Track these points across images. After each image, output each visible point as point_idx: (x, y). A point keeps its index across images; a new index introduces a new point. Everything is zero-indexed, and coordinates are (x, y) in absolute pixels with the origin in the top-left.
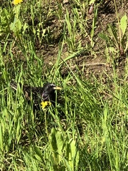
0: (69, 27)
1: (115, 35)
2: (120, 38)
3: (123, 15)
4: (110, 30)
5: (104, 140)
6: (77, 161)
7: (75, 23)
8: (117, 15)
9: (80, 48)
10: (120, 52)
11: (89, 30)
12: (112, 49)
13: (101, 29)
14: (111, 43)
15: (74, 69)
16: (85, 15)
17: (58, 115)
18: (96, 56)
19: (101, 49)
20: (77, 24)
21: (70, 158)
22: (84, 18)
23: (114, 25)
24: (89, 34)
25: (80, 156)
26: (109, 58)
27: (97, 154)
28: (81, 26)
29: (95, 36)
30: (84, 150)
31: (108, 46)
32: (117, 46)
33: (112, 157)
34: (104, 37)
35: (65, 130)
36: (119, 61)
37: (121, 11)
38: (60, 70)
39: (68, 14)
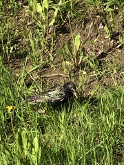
1: (71, 51)
2: (74, 53)
3: (77, 34)
4: (66, 47)
5: (62, 137)
6: (40, 155)
7: (37, 41)
8: (72, 35)
9: (42, 62)
10: (75, 65)
11: (49, 47)
12: (68, 63)
13: (59, 46)
14: (67, 58)
15: (37, 80)
16: (46, 35)
17: (24, 118)
18: (55, 69)
19: (59, 62)
20: (39, 42)
21: (33, 153)
22: (45, 37)
23: (69, 43)
24: (49, 50)
25: (42, 151)
26: (65, 69)
27: (56, 150)
28: (42, 43)
29: (54, 52)
30: (45, 146)
31: (65, 60)
32: (72, 60)
33: (69, 151)
34: (62, 53)
35: (30, 130)
36: (74, 73)
37: (76, 31)
38: (25, 80)
39: (31, 33)
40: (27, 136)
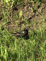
0: (4, 15)
1: (18, 17)
2: (20, 18)
3: (21, 11)
5: (15, 49)
6: (7, 55)
8: (19, 11)
9: (8, 21)
10: (20, 22)
11: (10, 15)
13: (14, 15)
14: (17, 19)
15: (6, 28)
16: (9, 11)
17: (1, 42)
18: (12, 23)
19: (14, 21)
20: (7, 14)
21: (5, 55)
22: (9, 12)
23: (18, 14)
24: (10, 17)
25: (8, 54)
27: (13, 53)
28: (8, 14)
29: (12, 17)
30: (9, 52)
31: (16, 20)
32: (19, 20)
33: (18, 54)
34: (15, 18)
35: (3, 46)
36: (20, 25)
37: (20, 9)
38: (2, 28)
39: (4, 10)
40: (2, 48)
